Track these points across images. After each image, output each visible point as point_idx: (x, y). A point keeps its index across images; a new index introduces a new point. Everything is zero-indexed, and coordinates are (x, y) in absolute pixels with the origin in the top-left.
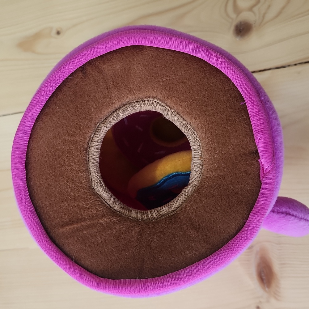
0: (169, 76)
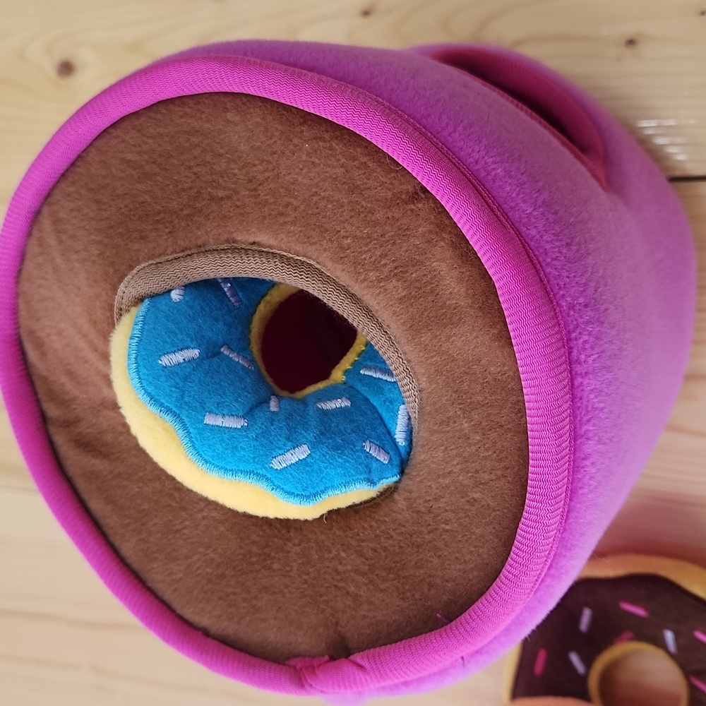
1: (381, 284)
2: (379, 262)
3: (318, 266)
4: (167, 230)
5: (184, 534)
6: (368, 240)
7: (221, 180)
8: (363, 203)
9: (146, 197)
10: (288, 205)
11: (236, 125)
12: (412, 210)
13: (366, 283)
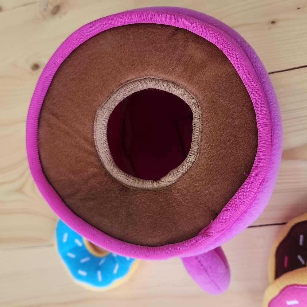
0: (224, 100)
1: (174, 70)
2: (171, 63)
3: (151, 77)
4: (100, 94)
5: (135, 213)
6: (164, 58)
7: (108, 65)
8: (158, 45)
9: (86, 87)
10: (133, 61)
11: (104, 44)
12: (175, 39)
13: (169, 73)
